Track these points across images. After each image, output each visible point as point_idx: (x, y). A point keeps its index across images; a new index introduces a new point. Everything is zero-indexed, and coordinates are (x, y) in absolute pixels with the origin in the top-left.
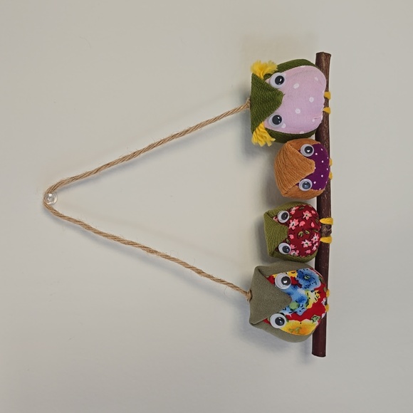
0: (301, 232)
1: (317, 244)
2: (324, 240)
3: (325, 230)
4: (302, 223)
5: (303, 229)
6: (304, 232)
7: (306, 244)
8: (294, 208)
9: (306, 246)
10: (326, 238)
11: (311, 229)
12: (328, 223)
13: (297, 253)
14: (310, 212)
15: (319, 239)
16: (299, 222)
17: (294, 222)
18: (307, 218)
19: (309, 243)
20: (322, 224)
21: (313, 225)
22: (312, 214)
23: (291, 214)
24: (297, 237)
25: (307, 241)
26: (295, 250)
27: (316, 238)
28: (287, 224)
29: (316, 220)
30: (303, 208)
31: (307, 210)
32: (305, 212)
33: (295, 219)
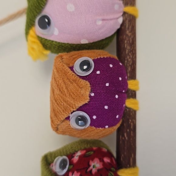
8: (79, 153)
14: (101, 160)
22: (104, 164)
23: (71, 163)
29: (109, 174)
30: (92, 153)
31: (97, 157)
32: (93, 160)
33: (75, 172)
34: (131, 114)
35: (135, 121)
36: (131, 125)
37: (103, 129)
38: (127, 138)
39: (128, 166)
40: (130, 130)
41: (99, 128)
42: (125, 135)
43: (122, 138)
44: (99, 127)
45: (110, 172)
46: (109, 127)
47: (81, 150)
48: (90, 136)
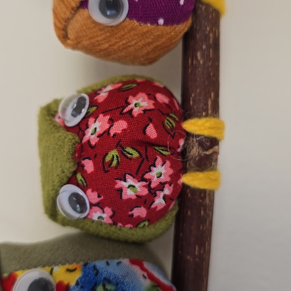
0: (114, 153)
1: (167, 191)
2: (193, 180)
3: (195, 151)
4: (120, 126)
5: (119, 142)
6: (122, 153)
7: (131, 187)
8: (109, 88)
9: (129, 194)
10: (201, 175)
11: (145, 145)
12: (206, 133)
13: (106, 215)
14: (151, 97)
15: (175, 177)
16: (112, 121)
17: (97, 125)
18: (136, 111)
19: (138, 185)
20: (188, 135)
21: (152, 132)
22: (156, 103)
24: (103, 166)
25: (130, 181)
26: (101, 205)
27: (160, 171)
28: (80, 129)
29: (166, 121)
30: (134, 85)
31: (142, 92)
32: (134, 95)
33: (101, 116)
34: (210, 17)
35: (217, 31)
36: (209, 37)
37: (153, 26)
38: (201, 62)
39: (204, 114)
40: (209, 47)
41: (145, 25)
42: (199, 55)
43: (192, 63)
44: (145, 22)
45: (168, 118)
46: (166, 24)
47: (113, 83)
48: (130, 46)
